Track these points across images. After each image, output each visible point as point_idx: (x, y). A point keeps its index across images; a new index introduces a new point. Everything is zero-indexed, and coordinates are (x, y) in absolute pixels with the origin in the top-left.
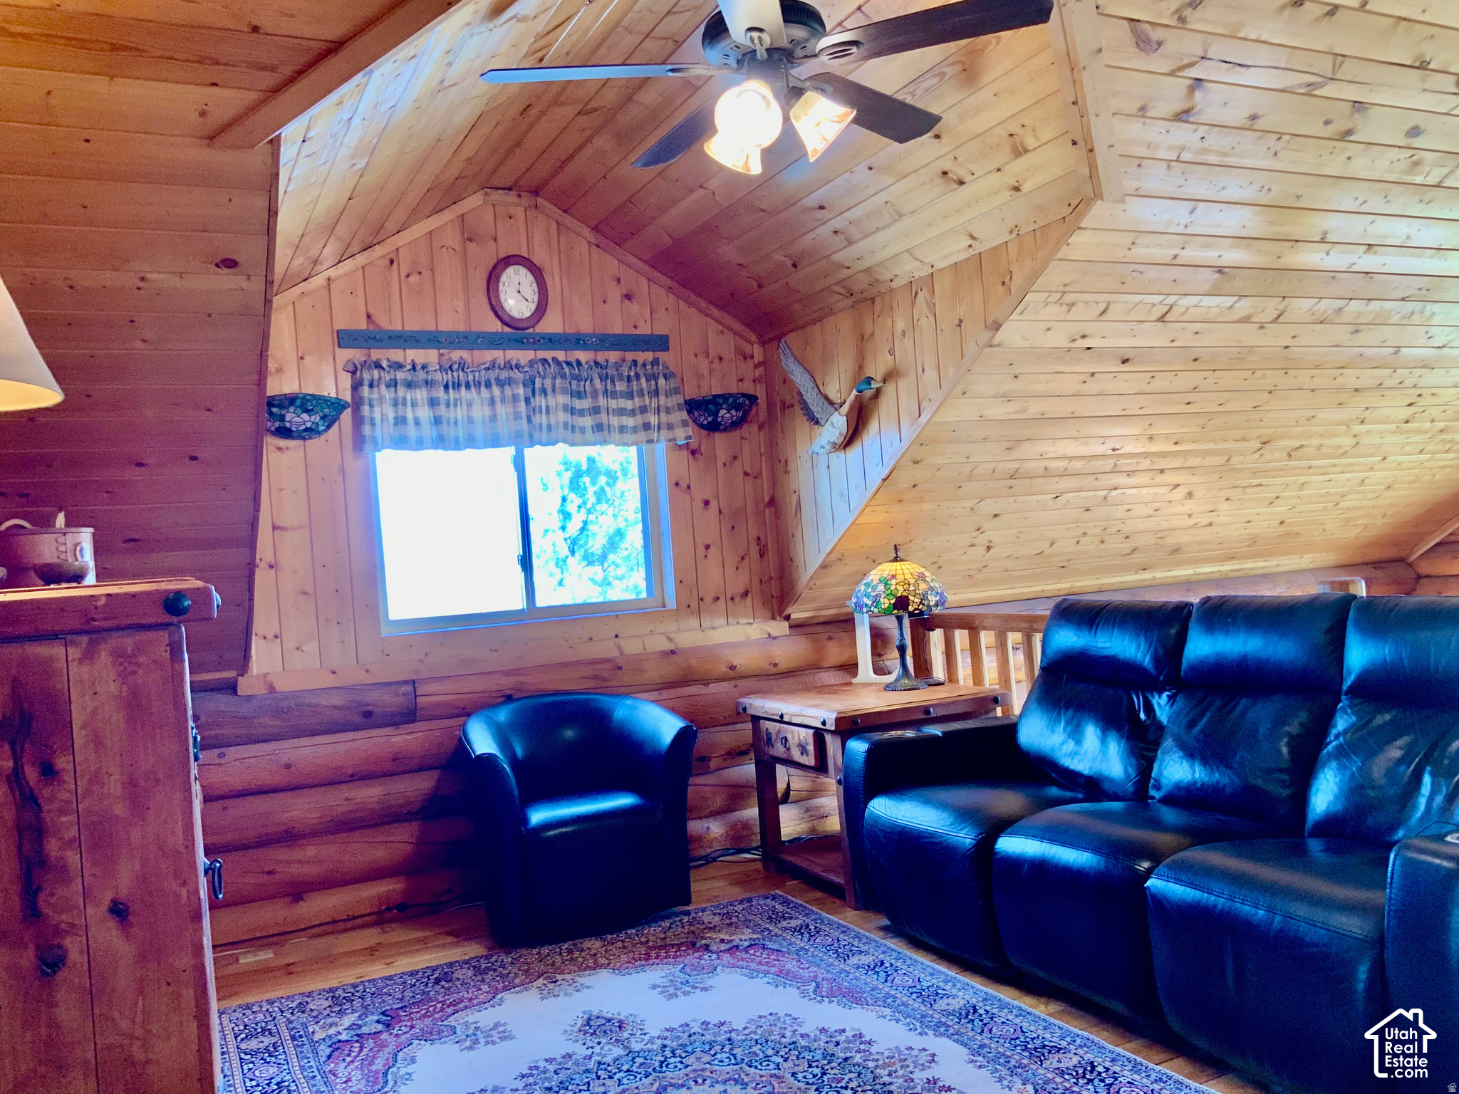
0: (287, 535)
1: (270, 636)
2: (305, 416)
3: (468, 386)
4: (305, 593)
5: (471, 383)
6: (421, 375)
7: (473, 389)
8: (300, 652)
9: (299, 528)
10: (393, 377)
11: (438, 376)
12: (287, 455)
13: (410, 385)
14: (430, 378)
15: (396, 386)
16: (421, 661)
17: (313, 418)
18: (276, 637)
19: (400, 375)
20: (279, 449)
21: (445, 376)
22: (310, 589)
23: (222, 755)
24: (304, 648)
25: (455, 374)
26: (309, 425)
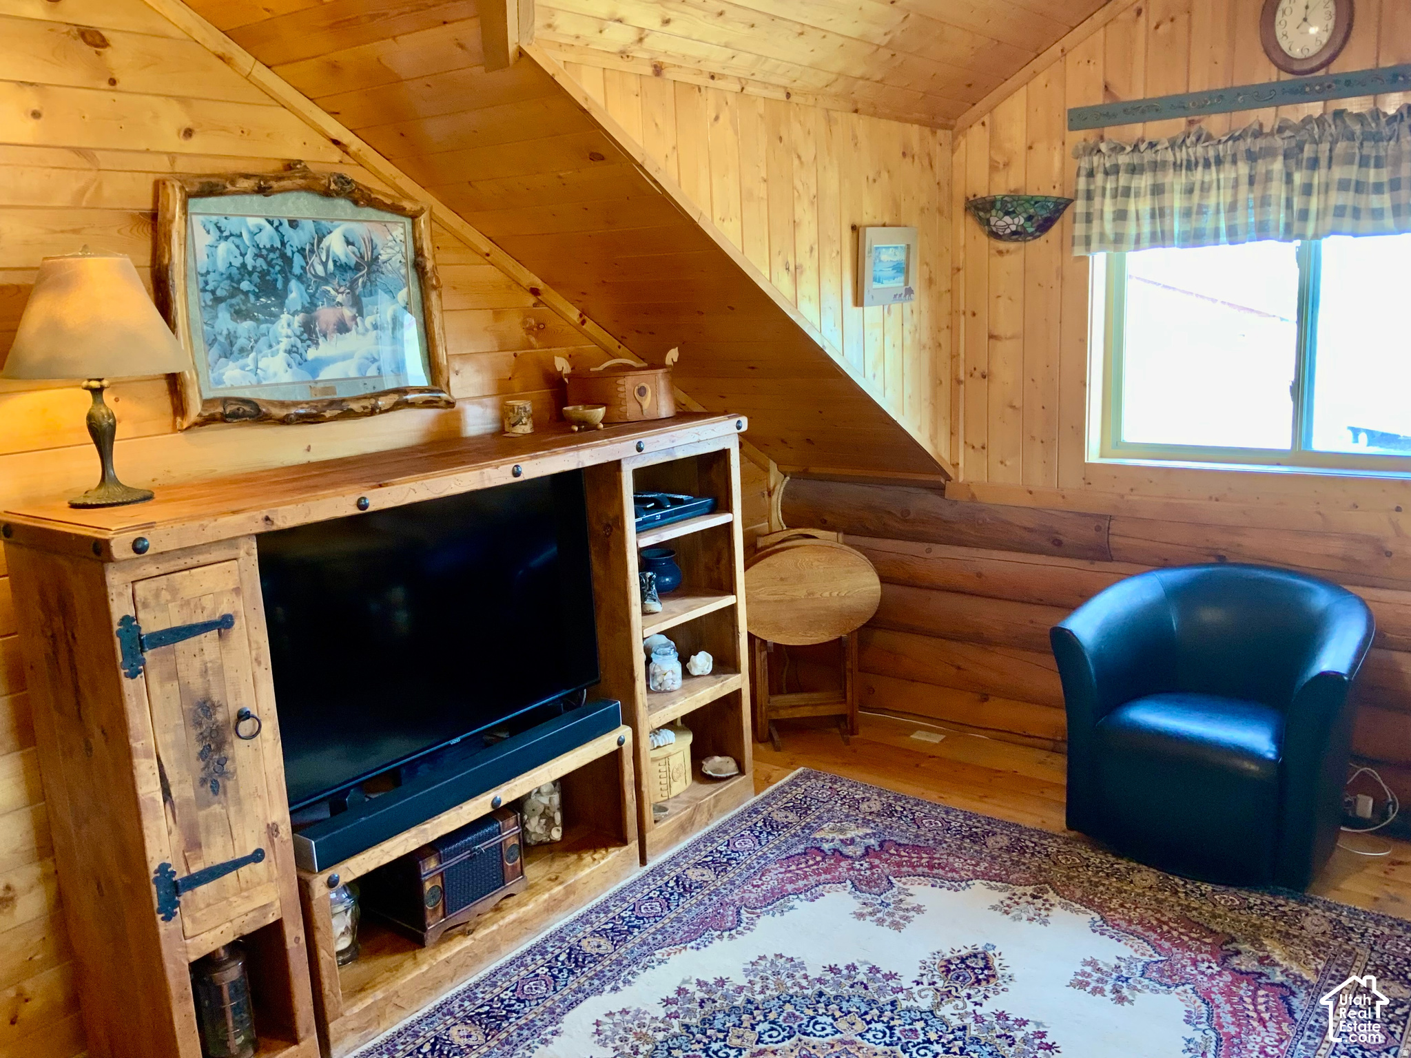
0: (999, 344)
1: (978, 446)
2: (1008, 219)
3: (1207, 165)
4: (1013, 407)
5: (1212, 160)
6: (1148, 156)
7: (1213, 168)
8: (1003, 466)
9: (1011, 338)
10: (1114, 162)
11: (1170, 157)
12: (1007, 258)
13: (1134, 170)
14: (1159, 158)
15: (1118, 173)
16: (1122, 497)
17: (1016, 220)
18: (983, 448)
19: (1123, 159)
20: (1000, 253)
21: (1178, 155)
22: (1018, 403)
23: (929, 551)
24: (1008, 463)
25: (1190, 150)
26: (1013, 228)
